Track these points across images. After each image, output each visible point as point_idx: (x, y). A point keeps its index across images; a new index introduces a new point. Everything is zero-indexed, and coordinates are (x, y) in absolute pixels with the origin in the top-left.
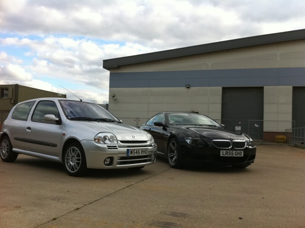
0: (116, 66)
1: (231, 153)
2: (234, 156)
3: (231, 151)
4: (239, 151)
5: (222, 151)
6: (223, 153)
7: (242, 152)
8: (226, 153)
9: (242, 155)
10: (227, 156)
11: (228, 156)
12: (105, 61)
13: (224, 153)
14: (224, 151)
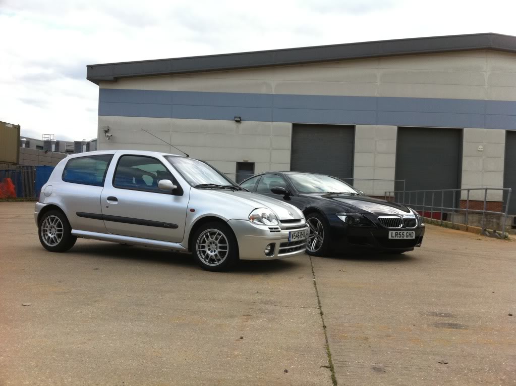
0: (111, 78)
1: (401, 234)
2: (405, 238)
3: (402, 232)
4: (410, 232)
5: (391, 231)
6: (392, 235)
7: (414, 232)
8: (396, 235)
9: (414, 238)
10: (396, 238)
11: (399, 238)
12: (91, 68)
13: (394, 235)
14: (394, 232)
